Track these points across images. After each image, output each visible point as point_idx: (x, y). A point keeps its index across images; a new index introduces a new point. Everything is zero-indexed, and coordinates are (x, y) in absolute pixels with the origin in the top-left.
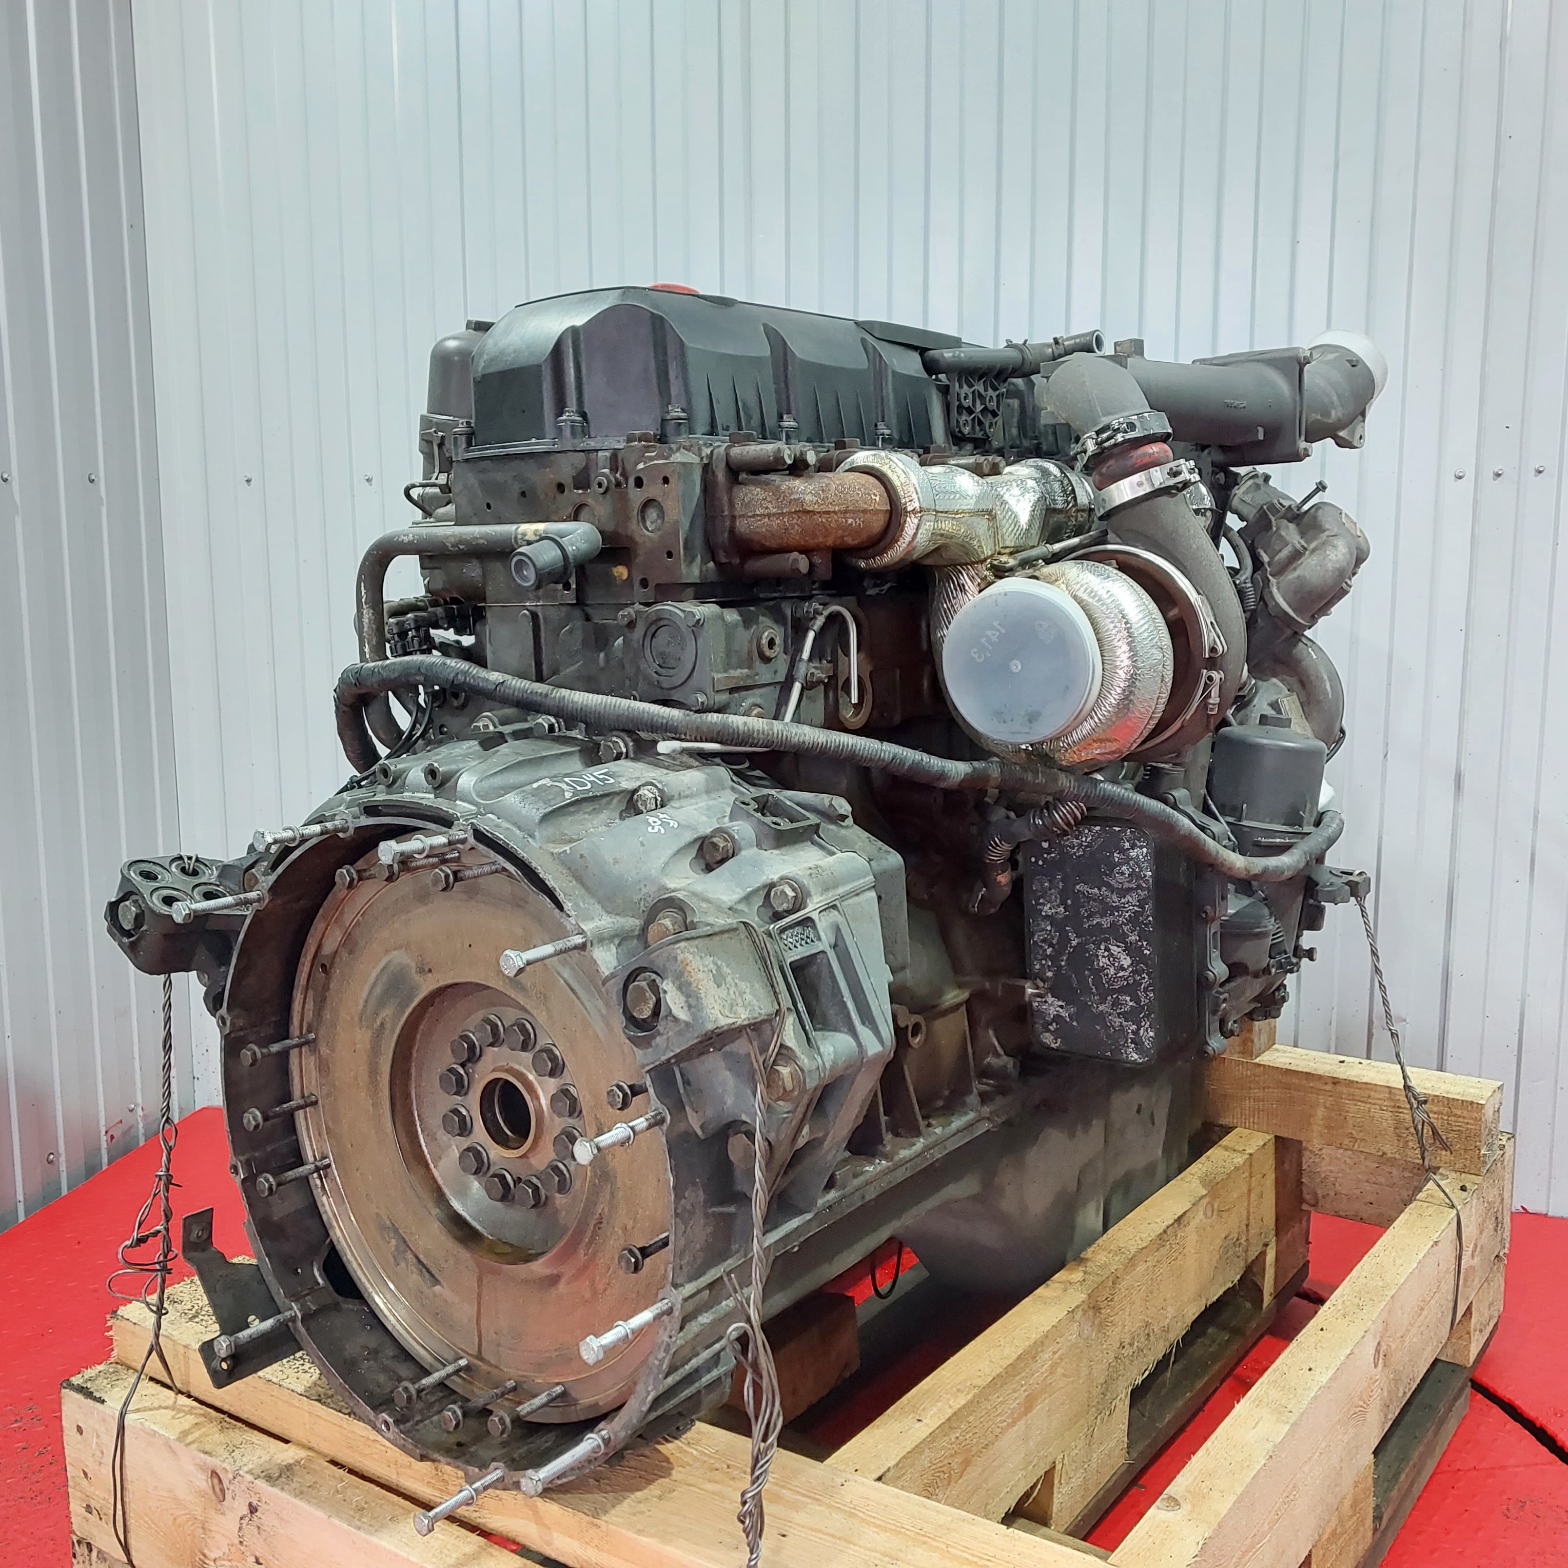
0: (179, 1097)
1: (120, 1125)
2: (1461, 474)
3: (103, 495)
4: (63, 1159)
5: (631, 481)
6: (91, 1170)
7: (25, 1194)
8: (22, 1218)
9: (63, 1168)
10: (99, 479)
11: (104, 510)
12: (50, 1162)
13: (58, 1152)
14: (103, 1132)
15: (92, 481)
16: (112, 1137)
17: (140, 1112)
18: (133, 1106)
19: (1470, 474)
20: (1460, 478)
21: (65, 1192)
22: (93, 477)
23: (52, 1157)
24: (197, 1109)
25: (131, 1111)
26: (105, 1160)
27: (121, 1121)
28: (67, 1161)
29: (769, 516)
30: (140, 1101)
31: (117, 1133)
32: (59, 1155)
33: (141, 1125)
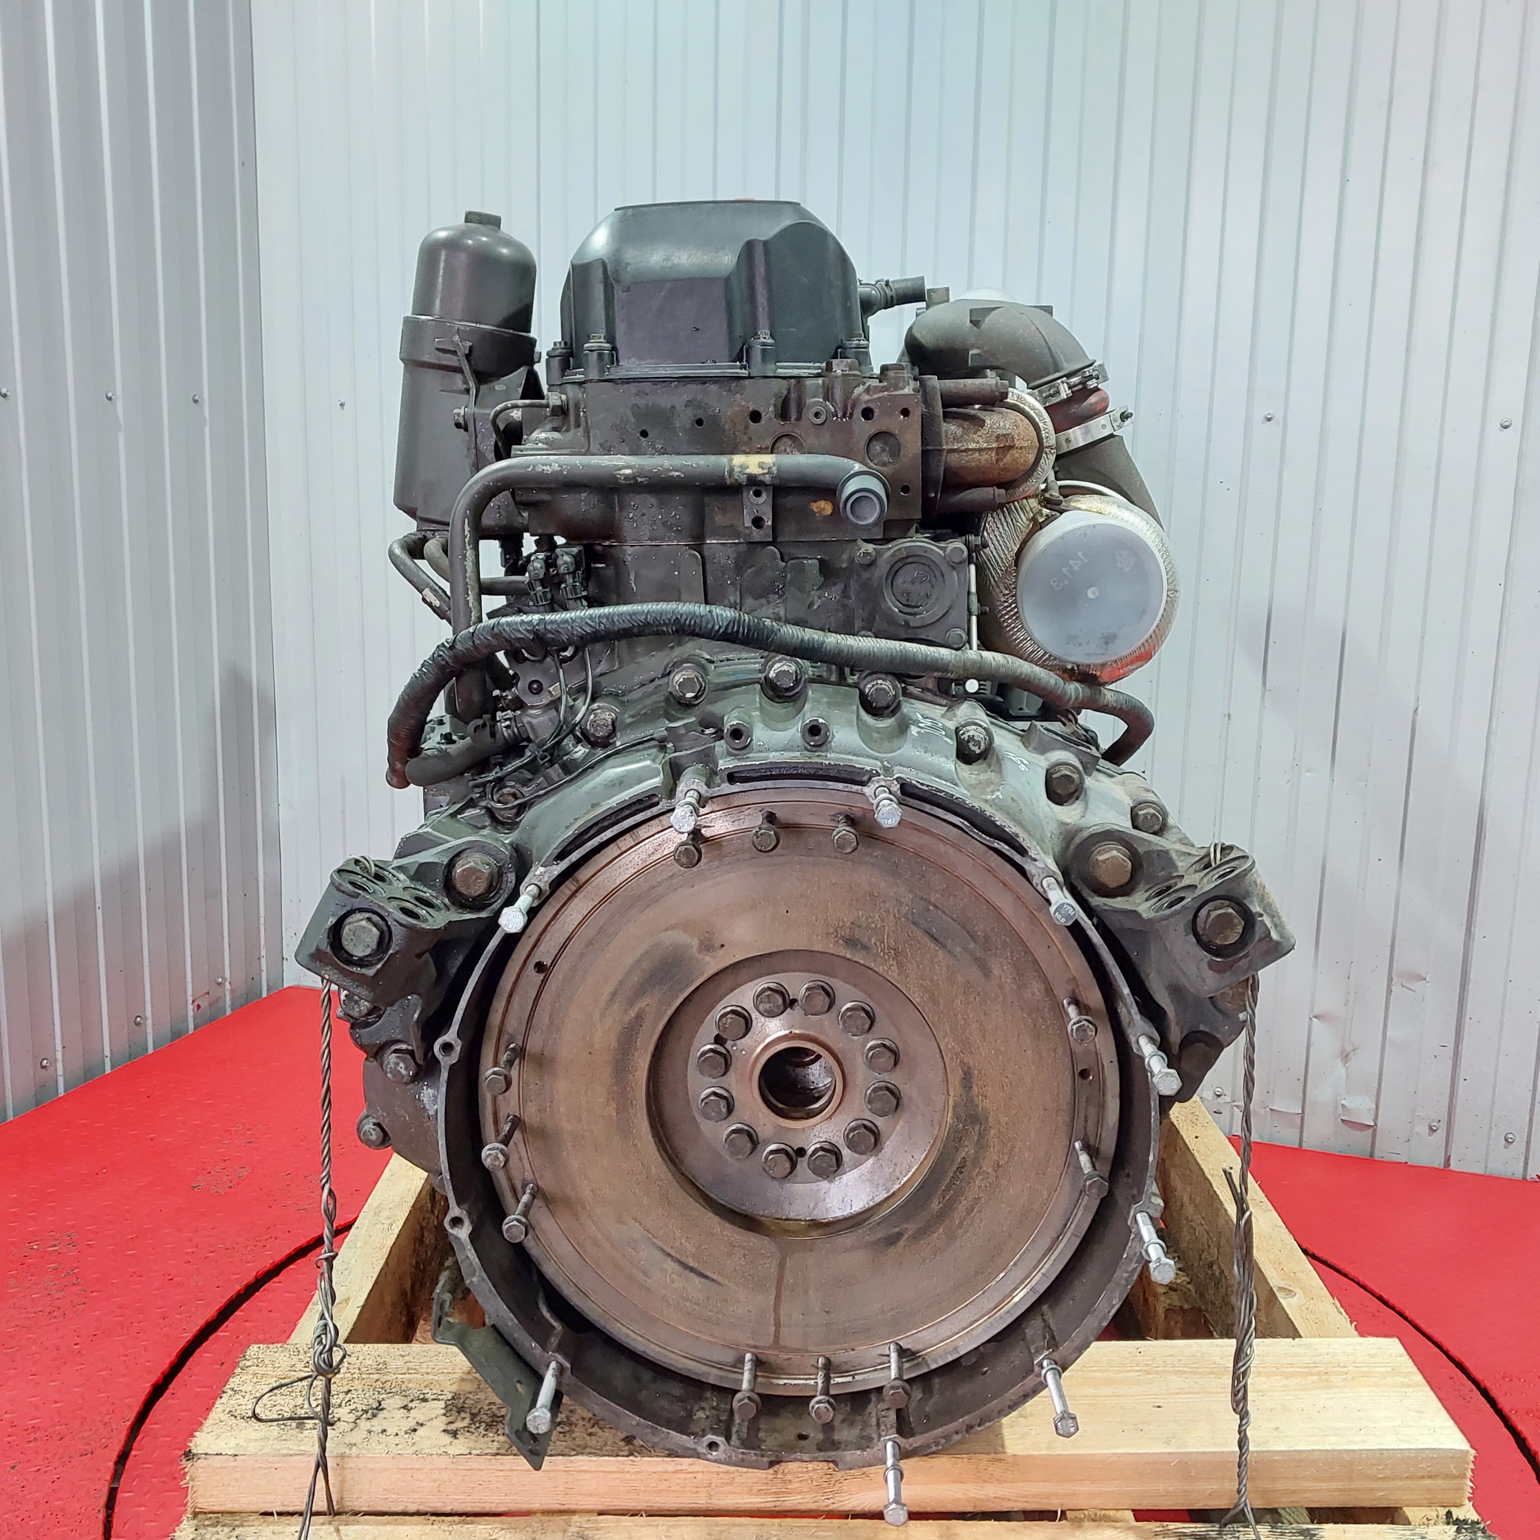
0: (268, 974)
1: (207, 996)
2: (1506, 424)
3: (207, 415)
4: (149, 1022)
5: (858, 412)
6: (177, 1034)
7: (111, 1050)
8: (108, 1070)
9: (150, 1030)
10: (203, 399)
11: (207, 430)
12: (138, 1024)
13: (145, 1016)
14: (190, 1001)
15: (196, 401)
16: (199, 1007)
17: (227, 984)
18: (220, 980)
19: (1517, 424)
20: (1506, 427)
21: (151, 1050)
22: (197, 398)
23: (139, 1019)
24: (285, 986)
25: (219, 984)
26: (191, 1026)
27: (208, 993)
28: (154, 1025)
29: (980, 450)
30: (227, 975)
31: (204, 1004)
32: (146, 1018)
33: (228, 998)
